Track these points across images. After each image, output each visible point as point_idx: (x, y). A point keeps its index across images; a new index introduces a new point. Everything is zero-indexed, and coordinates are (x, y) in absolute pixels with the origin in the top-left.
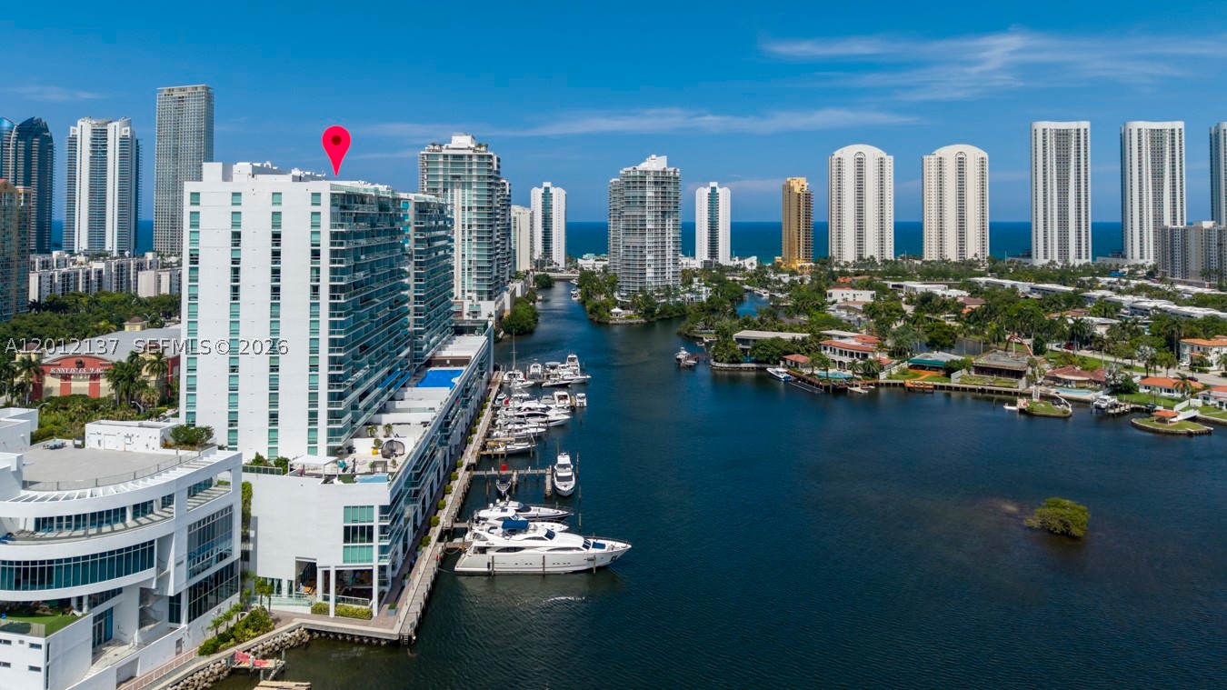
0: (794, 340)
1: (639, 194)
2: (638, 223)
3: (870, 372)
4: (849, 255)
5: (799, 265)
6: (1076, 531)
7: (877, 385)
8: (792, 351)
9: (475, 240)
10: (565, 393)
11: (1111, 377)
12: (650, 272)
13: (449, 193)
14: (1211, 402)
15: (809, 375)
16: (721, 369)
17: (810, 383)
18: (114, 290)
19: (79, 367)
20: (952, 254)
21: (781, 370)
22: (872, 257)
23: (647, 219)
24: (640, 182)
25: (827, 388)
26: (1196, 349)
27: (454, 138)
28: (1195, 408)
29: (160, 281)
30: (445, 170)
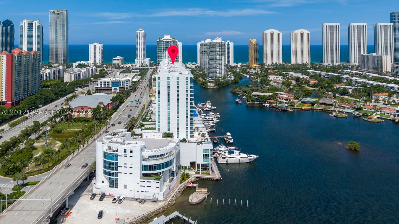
0: (269, 96)
1: (214, 49)
2: (214, 58)
3: (292, 105)
4: (269, 62)
5: (255, 66)
6: (358, 149)
7: (294, 108)
8: (269, 99)
10: (213, 113)
11: (356, 106)
12: (218, 72)
13: (165, 52)
14: (382, 113)
15: (275, 106)
16: (249, 104)
17: (276, 108)
18: (53, 78)
19: (82, 109)
20: (299, 62)
21: (267, 104)
22: (276, 63)
23: (217, 56)
24: (214, 45)
25: (282, 110)
26: (376, 96)
27: (165, 36)
28: (378, 114)
29: (71, 77)
30: (163, 46)
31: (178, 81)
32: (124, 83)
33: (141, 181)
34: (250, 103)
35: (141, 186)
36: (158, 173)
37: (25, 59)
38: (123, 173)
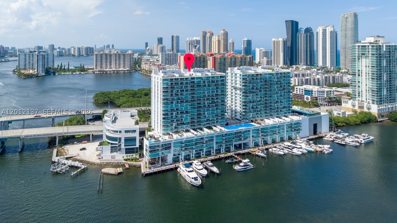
9: (371, 79)
32: (316, 93)
37: (229, 61)
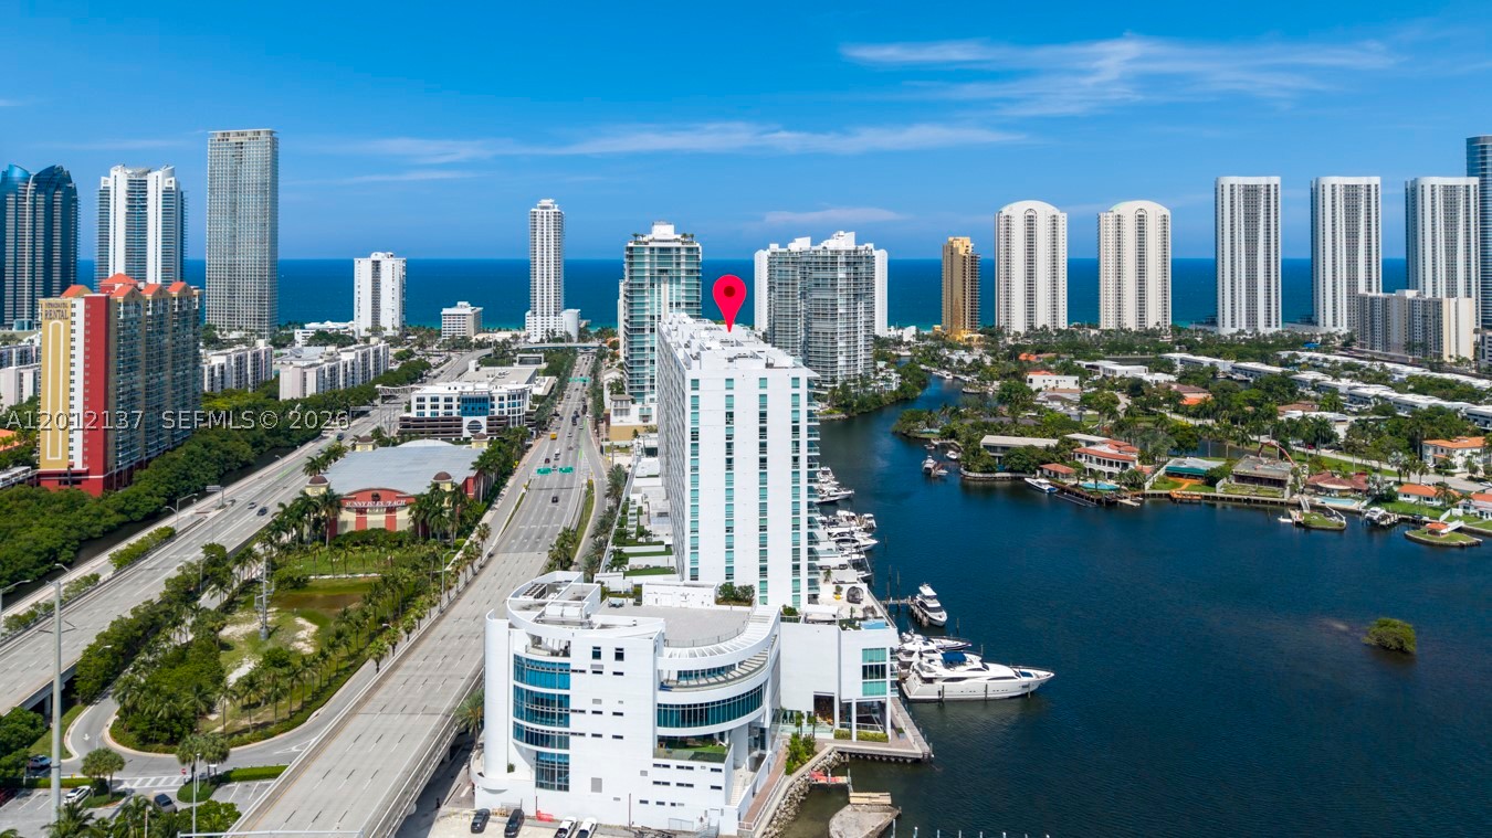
0: (1048, 448)
1: (830, 276)
2: (829, 307)
3: (1135, 483)
4: (1019, 325)
5: (966, 336)
6: (1410, 647)
7: (1143, 496)
8: (1047, 460)
11: (1375, 487)
13: (656, 288)
14: (1472, 511)
15: (1072, 486)
16: (975, 479)
17: (1077, 495)
18: (234, 385)
19: (376, 501)
20: (1131, 323)
21: (1043, 481)
22: (1045, 326)
23: (839, 302)
24: (830, 262)
25: (1099, 501)
26: (1439, 450)
27: (654, 227)
28: (1457, 518)
29: (305, 379)
30: (652, 264)
31: (763, 392)
33: (655, 765)
34: (977, 475)
35: (655, 783)
36: (711, 735)
38: (589, 735)
